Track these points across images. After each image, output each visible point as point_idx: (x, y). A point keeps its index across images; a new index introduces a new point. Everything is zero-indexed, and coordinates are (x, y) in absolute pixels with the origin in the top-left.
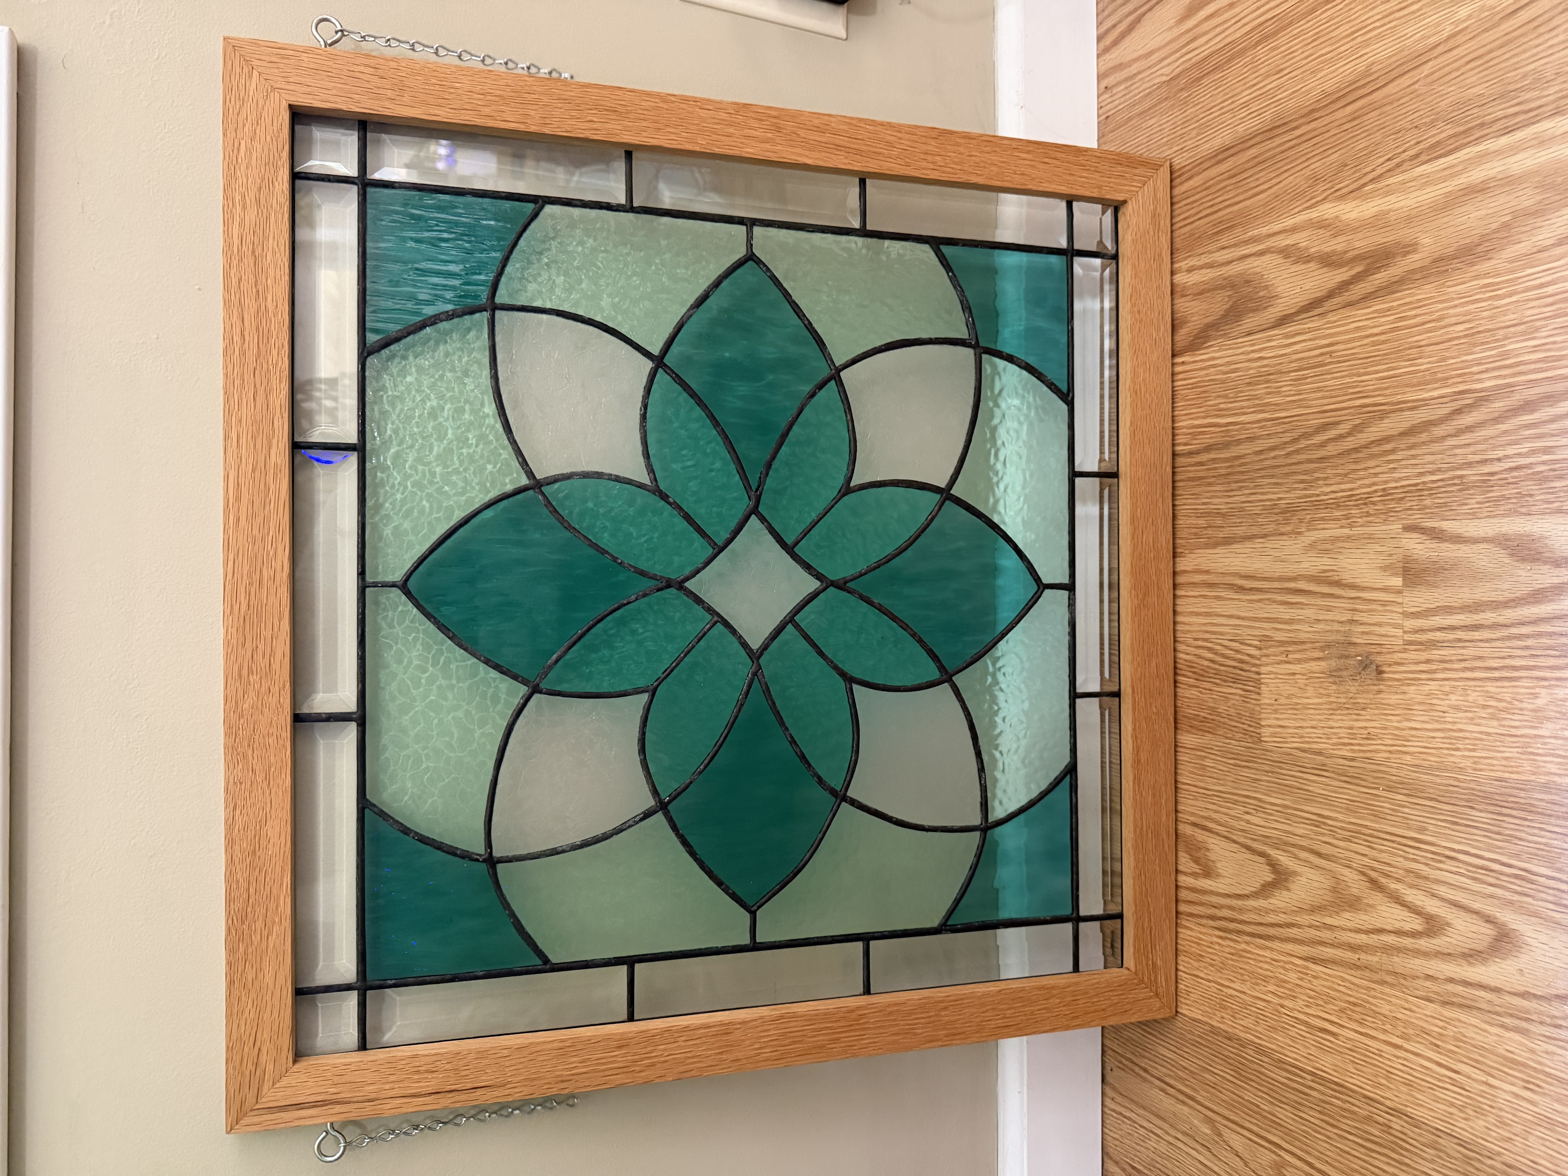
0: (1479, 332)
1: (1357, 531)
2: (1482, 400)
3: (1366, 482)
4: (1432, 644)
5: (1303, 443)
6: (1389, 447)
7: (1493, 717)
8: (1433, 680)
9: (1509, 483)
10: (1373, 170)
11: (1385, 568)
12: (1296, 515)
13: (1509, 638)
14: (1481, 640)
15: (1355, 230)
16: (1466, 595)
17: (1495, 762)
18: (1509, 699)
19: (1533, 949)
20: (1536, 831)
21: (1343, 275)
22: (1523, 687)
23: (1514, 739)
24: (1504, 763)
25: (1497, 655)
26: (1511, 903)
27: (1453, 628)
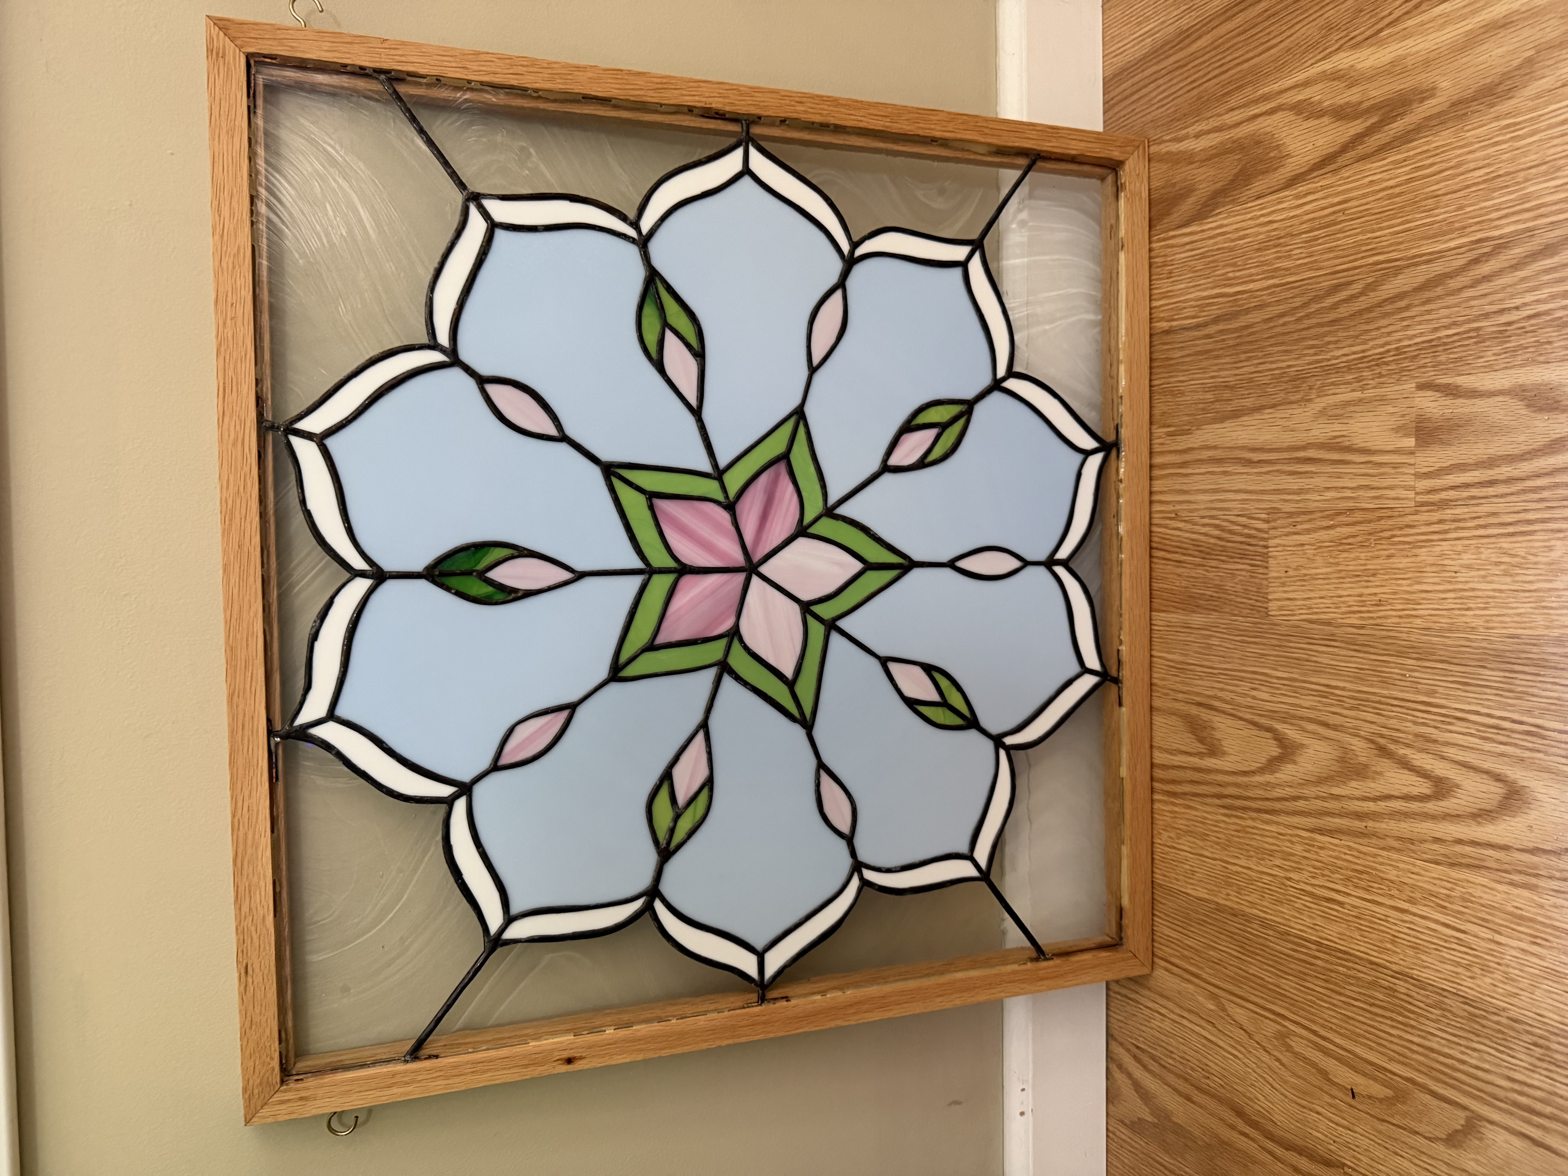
0: (1500, 176)
1: (1369, 393)
2: (1501, 246)
3: (1378, 342)
4: (1445, 504)
5: (1314, 307)
6: (1402, 304)
7: (1506, 574)
8: (1445, 540)
9: (1527, 332)
10: (1390, 14)
11: (1397, 430)
12: (1304, 382)
13: (1524, 491)
14: (1496, 496)
15: (1371, 78)
16: (1480, 450)
17: (1507, 619)
18: (1523, 554)
19: (1544, 804)
20: (1549, 686)
21: (1356, 127)
22: (1538, 541)
23: (1527, 594)
24: (1517, 619)
25: (1512, 510)
26: (1522, 760)
27: (1467, 486)
